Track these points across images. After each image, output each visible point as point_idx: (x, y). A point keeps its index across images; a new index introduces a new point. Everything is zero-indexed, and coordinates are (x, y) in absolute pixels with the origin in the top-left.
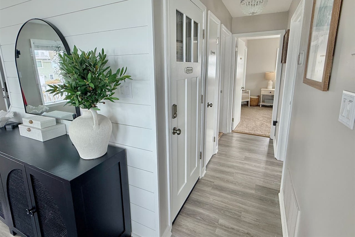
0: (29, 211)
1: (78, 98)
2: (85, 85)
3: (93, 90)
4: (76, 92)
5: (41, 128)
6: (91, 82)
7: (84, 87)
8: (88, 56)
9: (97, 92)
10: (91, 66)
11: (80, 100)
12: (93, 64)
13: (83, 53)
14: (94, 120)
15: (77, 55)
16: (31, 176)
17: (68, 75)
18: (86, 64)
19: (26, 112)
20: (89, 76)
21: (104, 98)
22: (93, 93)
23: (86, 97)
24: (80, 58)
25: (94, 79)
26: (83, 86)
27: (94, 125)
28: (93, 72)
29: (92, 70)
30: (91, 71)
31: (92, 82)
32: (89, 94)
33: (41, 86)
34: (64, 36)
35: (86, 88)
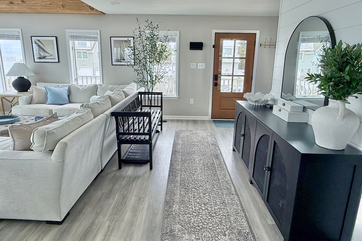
0: (266, 167)
1: (329, 88)
2: (340, 77)
3: (348, 82)
4: (329, 82)
5: (289, 111)
6: (347, 75)
7: (339, 79)
8: (352, 49)
9: (351, 85)
10: (352, 59)
11: (331, 89)
12: (354, 57)
13: (348, 46)
14: (340, 112)
15: (341, 49)
16: (275, 142)
17: (326, 67)
18: (347, 57)
19: (281, 98)
20: (348, 68)
21: (359, 92)
22: (346, 86)
23: (338, 88)
24: (343, 52)
25: (352, 72)
26: (338, 77)
27: (338, 116)
28: (352, 65)
29: (352, 63)
30: (350, 64)
31: (349, 75)
32: (341, 86)
33: (297, 79)
34: (334, 30)
35: (341, 79)
